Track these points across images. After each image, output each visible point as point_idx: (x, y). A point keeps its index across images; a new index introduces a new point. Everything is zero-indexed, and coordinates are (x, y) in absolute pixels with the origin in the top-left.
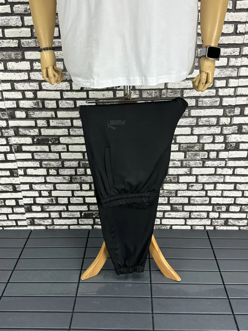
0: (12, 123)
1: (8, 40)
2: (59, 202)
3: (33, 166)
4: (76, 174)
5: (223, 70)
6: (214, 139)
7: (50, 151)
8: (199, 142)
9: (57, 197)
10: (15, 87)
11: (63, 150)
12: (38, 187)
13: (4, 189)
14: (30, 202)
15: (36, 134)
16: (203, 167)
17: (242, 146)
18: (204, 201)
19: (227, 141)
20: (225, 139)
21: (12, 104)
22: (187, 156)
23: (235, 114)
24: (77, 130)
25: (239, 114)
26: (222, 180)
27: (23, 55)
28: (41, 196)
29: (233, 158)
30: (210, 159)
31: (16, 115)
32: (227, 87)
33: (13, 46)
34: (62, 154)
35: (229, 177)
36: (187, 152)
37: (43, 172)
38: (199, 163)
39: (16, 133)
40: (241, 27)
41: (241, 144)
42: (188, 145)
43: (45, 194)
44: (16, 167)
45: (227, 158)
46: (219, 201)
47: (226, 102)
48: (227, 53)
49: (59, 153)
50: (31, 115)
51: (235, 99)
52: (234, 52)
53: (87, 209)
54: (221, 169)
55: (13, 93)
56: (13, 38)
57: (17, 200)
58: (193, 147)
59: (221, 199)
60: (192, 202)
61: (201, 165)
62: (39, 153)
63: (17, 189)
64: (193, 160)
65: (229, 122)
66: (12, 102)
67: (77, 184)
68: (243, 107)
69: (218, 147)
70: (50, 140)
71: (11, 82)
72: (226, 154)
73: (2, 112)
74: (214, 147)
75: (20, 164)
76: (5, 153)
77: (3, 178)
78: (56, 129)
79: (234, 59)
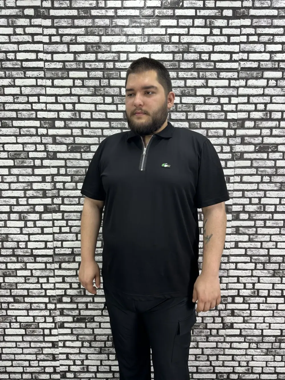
0: (59, 306)
1: (65, 249)
2: (89, 370)
3: (71, 339)
4: (105, 347)
6: (214, 320)
7: (86, 328)
8: (203, 322)
9: (88, 366)
10: (65, 280)
11: (96, 327)
12: (74, 357)
13: (46, 358)
14: (65, 370)
15: (77, 314)
16: (207, 341)
17: (235, 326)
18: (209, 370)
19: (224, 322)
20: (222, 320)
21: (61, 292)
22: (194, 333)
23: (228, 302)
25: (231, 302)
26: (222, 353)
27: (74, 259)
28: (75, 364)
29: (229, 335)
30: (211, 335)
31: (63, 300)
33: (67, 253)
34: (95, 329)
35: (228, 350)
36: (194, 330)
37: (79, 344)
38: (204, 338)
39: (62, 314)
40: (227, 245)
41: (234, 324)
43: (79, 362)
44: (58, 340)
45: (225, 334)
46: (221, 370)
49: (93, 329)
50: (74, 300)
51: (226, 291)
52: (224, 260)
53: (112, 377)
54: (221, 343)
55: (63, 284)
56: (68, 248)
57: (54, 367)
59: (223, 368)
60: (199, 371)
61: (205, 340)
62: (77, 329)
63: (56, 359)
64: (198, 336)
65: (224, 308)
66: (61, 290)
67: (106, 355)
68: (233, 297)
69: (218, 326)
70: (87, 319)
71: (63, 277)
72: (224, 332)
73: (53, 298)
74: (215, 326)
75: (61, 338)
76: (50, 329)
77: (46, 349)
78: (92, 311)
79: (224, 264)
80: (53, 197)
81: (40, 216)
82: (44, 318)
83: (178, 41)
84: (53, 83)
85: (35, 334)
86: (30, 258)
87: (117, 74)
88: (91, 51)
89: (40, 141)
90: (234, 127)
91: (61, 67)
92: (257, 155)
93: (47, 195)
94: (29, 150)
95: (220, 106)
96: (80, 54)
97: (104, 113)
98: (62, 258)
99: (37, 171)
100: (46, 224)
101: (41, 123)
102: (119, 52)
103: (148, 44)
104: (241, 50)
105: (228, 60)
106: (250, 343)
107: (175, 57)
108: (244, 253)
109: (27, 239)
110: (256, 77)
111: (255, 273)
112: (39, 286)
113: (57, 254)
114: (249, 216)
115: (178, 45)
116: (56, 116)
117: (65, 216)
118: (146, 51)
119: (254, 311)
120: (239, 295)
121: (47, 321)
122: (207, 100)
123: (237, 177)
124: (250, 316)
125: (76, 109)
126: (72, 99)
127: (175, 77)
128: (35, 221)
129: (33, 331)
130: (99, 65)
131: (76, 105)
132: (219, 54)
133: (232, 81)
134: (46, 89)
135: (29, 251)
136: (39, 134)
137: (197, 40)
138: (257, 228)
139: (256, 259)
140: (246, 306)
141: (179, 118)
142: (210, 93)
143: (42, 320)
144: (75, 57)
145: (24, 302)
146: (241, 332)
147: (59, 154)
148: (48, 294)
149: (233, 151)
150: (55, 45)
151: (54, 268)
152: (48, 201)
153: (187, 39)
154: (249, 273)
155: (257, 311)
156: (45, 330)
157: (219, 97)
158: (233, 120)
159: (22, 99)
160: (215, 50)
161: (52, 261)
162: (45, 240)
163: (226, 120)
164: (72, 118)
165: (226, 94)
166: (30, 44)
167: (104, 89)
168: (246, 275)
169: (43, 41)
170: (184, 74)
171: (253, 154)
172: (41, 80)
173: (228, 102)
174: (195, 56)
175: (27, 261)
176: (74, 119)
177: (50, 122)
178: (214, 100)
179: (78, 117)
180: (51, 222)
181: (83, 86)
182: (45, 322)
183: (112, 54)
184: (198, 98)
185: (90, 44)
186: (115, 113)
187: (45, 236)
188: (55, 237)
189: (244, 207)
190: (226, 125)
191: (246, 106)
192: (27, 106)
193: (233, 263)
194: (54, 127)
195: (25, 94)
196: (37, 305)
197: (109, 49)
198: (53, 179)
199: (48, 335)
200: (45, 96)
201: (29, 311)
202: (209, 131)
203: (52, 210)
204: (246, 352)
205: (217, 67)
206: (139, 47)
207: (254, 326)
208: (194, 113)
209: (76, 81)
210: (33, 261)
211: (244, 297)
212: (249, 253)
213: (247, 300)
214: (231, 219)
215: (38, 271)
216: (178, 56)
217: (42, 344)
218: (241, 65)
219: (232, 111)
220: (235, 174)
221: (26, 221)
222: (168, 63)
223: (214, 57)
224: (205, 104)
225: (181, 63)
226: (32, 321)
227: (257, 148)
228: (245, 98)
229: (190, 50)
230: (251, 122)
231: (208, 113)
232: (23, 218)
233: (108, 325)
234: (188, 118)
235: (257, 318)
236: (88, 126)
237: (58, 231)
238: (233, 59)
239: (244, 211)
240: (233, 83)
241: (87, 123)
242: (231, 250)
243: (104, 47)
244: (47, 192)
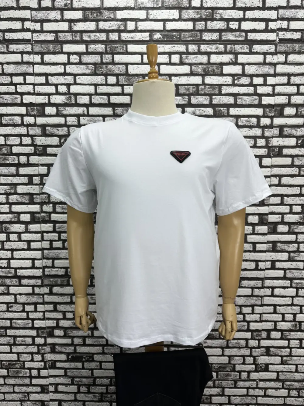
0: (50, 341)
1: (56, 269)
3: (64, 383)
4: (107, 392)
5: (248, 299)
6: (244, 360)
7: (83, 368)
8: (230, 363)
10: (58, 308)
11: (96, 368)
12: (68, 405)
15: (72, 351)
16: (236, 387)
17: (271, 367)
19: (257, 363)
20: (255, 360)
21: (52, 323)
22: (219, 377)
23: (262, 337)
24: (112, 349)
25: (266, 337)
26: (254, 402)
27: (68, 281)
29: (263, 379)
30: (241, 379)
31: (55, 333)
32: (253, 313)
33: (60, 273)
34: (94, 371)
35: (261, 398)
36: (219, 372)
37: (74, 388)
38: (231, 383)
39: (53, 350)
40: (262, 265)
41: (270, 366)
42: (220, 365)
44: (48, 384)
45: (258, 378)
47: (253, 326)
48: (250, 285)
49: (92, 370)
50: (68, 333)
51: (260, 324)
52: (257, 285)
54: (252, 390)
55: (54, 313)
56: (61, 268)
58: (225, 368)
61: (233, 386)
62: (72, 370)
64: (224, 380)
65: (257, 345)
66: (52, 321)
67: (108, 403)
68: (269, 331)
69: (249, 368)
70: (85, 358)
71: (54, 304)
72: (257, 375)
73: (42, 331)
74: (245, 368)
75: (52, 380)
76: (39, 369)
77: (34, 395)
78: (91, 348)
79: (257, 290)
80: (42, 204)
81: (26, 228)
82: (30, 355)
83: (199, 6)
84: (42, 59)
85: (20, 375)
86: (13, 279)
87: (123, 47)
88: (91, 18)
89: (26, 133)
90: (270, 115)
91: (53, 39)
92: (300, 151)
93: (34, 200)
94: (12, 144)
95: (252, 88)
96: (76, 22)
97: (106, 97)
98: (53, 280)
99: (22, 171)
100: (33, 237)
101: (27, 110)
102: (125, 20)
103: (162, 9)
104: (280, 17)
105: (262, 29)
106: (289, 390)
107: (196, 26)
108: (282, 276)
109: (9, 256)
110: (299, 51)
111: (296, 301)
112: (24, 315)
113: (48, 275)
114: (290, 228)
115: (199, 11)
116: (46, 101)
117: (57, 228)
118: (159, 18)
119: (295, 349)
120: (275, 329)
121: (34, 360)
122: (236, 80)
123: (275, 178)
124: (290, 355)
125: (71, 92)
126: (67, 79)
127: (196, 51)
128: (19, 234)
129: (18, 372)
130: (100, 36)
131: (71, 87)
132: (251, 22)
133: (268, 56)
134: (33, 67)
135: (13, 271)
136: (25, 123)
137: (223, 4)
138: (299, 243)
139: (297, 284)
140: (285, 343)
141: (201, 103)
142: (240, 72)
143: (29, 357)
144: (70, 27)
145: (6, 336)
146: (278, 375)
147: (50, 148)
148: (36, 326)
149: (270, 145)
150: (45, 11)
151: (43, 293)
152: (35, 208)
153: (212, 3)
154: (288, 301)
155: (300, 350)
156: (32, 370)
157: (252, 76)
158: (270, 106)
159: (4, 79)
160: (246, 17)
161: (41, 284)
162: (32, 257)
163: (260, 105)
164: (66, 103)
165: (261, 73)
166: (14, 11)
167: (106, 67)
168: (284, 303)
169: (30, 7)
170: (208, 47)
171: (295, 149)
172: (28, 55)
173: (262, 83)
174: (221, 25)
175: (10, 284)
176: (69, 104)
177: (38, 108)
178: (245, 80)
179: (73, 102)
180: (40, 235)
181: (80, 63)
182: (32, 360)
183: (116, 22)
184: (225, 77)
185: (89, 10)
186: (120, 97)
187: (32, 252)
188: (45, 254)
189: (283, 218)
190: (260, 112)
191: (285, 89)
192: (10, 88)
193: (268, 288)
194: (43, 115)
195: (8, 72)
196: (21, 339)
197: (112, 16)
198: (41, 180)
199: (35, 377)
200: (33, 76)
201: (12, 347)
202: (239, 119)
203: (40, 220)
204: (284, 401)
205: (249, 38)
206: (150, 13)
207: (295, 368)
208: (220, 97)
209: (71, 56)
210: (17, 284)
211: (282, 331)
212: (289, 275)
213: (286, 335)
214: (267, 232)
215: (24, 296)
216: (200, 24)
217: (28, 389)
218: (279, 35)
219: (268, 95)
220: (272, 173)
221: (8, 233)
222: (187, 33)
223: (246, 26)
224: (234, 85)
225: (203, 33)
226: (16, 359)
227: (300, 142)
228: (284, 77)
229: (215, 17)
230: (292, 109)
231: (238, 97)
232: (5, 230)
233: (112, 365)
234: (213, 102)
235: (299, 358)
236: (86, 113)
237: (48, 246)
238: (269, 28)
239: (283, 223)
240: (269, 59)
241: (85, 109)
242: (266, 271)
243: (107, 14)
244: (34, 196)
